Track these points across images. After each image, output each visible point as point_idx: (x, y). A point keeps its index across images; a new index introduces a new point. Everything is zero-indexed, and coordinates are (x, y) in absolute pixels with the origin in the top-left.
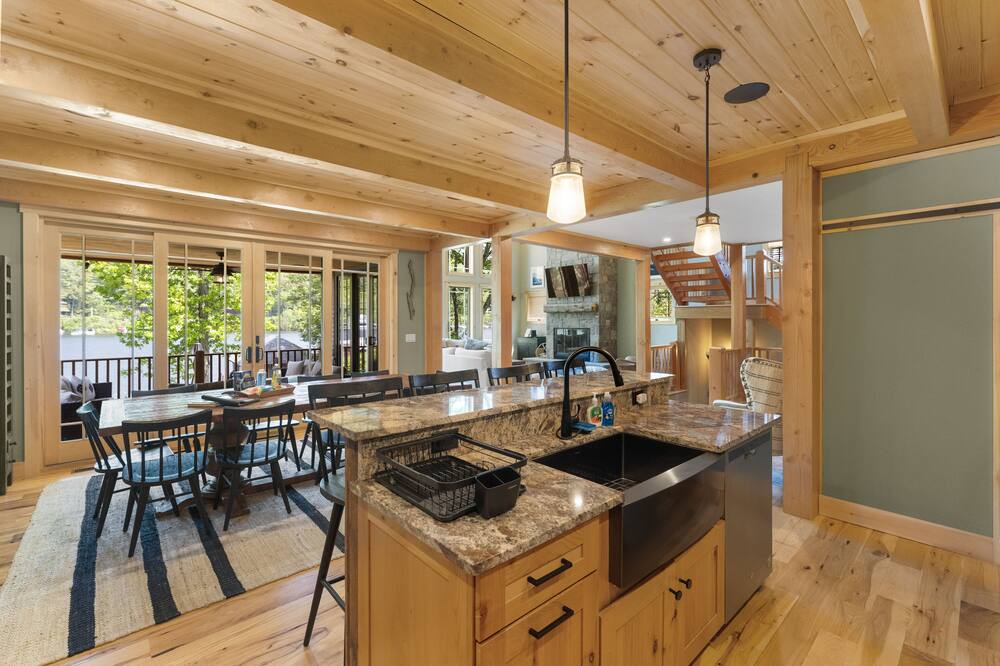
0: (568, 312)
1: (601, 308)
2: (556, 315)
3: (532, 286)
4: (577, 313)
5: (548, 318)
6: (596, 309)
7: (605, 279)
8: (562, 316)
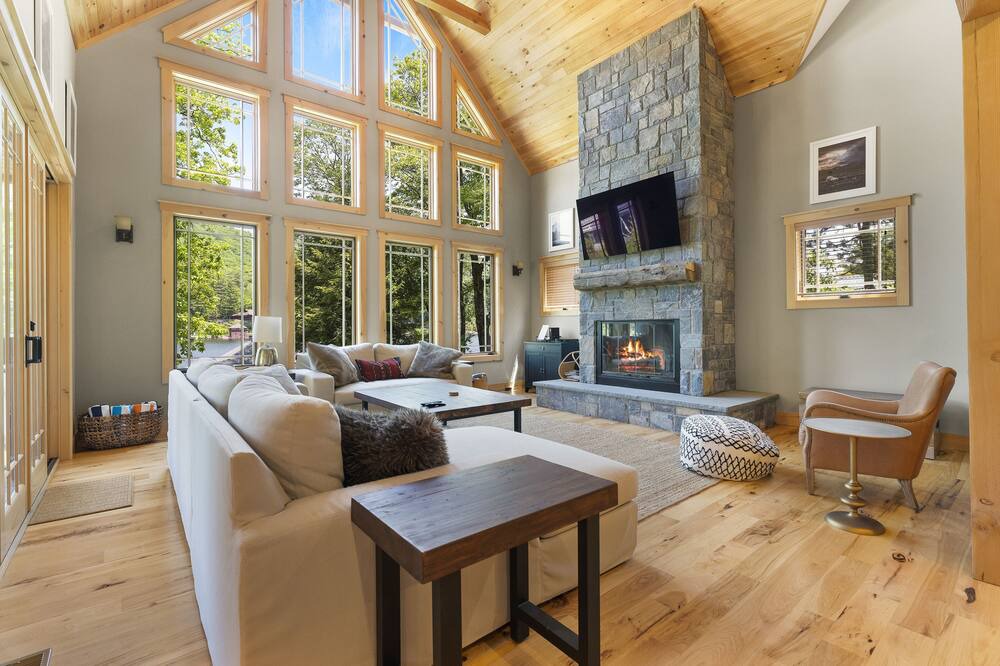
0: (626, 286)
1: (706, 275)
2: (599, 295)
3: (552, 248)
4: (646, 285)
5: (582, 303)
6: (696, 273)
7: (713, 208)
8: (612, 296)
